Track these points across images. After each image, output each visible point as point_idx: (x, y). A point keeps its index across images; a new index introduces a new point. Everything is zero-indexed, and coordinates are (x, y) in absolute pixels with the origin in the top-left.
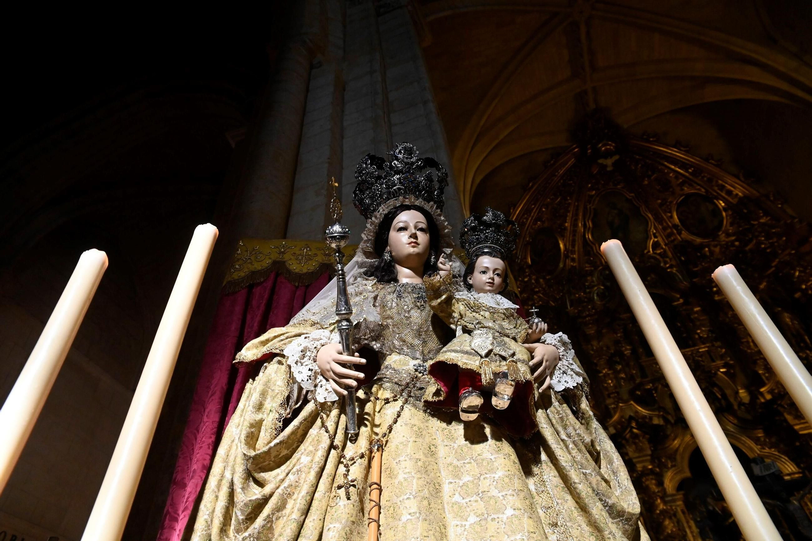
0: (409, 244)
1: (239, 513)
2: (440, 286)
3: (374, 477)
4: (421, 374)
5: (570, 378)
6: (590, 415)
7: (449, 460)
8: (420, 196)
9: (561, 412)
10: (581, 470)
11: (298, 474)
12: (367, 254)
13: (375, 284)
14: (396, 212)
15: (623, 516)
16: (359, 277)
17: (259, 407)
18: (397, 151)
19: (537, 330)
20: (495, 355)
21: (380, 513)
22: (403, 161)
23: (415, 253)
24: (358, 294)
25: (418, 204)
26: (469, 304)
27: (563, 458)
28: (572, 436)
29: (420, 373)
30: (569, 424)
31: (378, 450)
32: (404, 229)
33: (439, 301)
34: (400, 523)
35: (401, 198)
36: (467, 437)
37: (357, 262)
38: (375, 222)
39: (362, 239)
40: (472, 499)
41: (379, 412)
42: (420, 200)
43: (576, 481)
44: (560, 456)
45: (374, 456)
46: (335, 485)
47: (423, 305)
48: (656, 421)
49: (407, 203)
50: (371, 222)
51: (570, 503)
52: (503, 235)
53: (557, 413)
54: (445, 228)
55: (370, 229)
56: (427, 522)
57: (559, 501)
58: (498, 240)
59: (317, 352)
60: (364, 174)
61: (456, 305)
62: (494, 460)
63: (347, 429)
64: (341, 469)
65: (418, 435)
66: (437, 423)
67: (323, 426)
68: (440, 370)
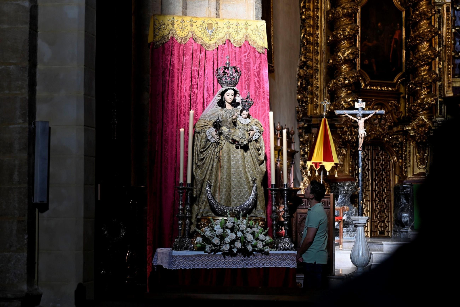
0: (229, 100)
5: (257, 136)
7: (232, 152)
13: (221, 109)
14: (227, 90)
21: (221, 160)
24: (217, 112)
25: (232, 88)
34: (224, 163)
56: (228, 163)
59: (212, 133)
63: (216, 146)
64: (215, 153)
65: (228, 147)
66: (231, 144)
67: (212, 146)
68: (233, 139)
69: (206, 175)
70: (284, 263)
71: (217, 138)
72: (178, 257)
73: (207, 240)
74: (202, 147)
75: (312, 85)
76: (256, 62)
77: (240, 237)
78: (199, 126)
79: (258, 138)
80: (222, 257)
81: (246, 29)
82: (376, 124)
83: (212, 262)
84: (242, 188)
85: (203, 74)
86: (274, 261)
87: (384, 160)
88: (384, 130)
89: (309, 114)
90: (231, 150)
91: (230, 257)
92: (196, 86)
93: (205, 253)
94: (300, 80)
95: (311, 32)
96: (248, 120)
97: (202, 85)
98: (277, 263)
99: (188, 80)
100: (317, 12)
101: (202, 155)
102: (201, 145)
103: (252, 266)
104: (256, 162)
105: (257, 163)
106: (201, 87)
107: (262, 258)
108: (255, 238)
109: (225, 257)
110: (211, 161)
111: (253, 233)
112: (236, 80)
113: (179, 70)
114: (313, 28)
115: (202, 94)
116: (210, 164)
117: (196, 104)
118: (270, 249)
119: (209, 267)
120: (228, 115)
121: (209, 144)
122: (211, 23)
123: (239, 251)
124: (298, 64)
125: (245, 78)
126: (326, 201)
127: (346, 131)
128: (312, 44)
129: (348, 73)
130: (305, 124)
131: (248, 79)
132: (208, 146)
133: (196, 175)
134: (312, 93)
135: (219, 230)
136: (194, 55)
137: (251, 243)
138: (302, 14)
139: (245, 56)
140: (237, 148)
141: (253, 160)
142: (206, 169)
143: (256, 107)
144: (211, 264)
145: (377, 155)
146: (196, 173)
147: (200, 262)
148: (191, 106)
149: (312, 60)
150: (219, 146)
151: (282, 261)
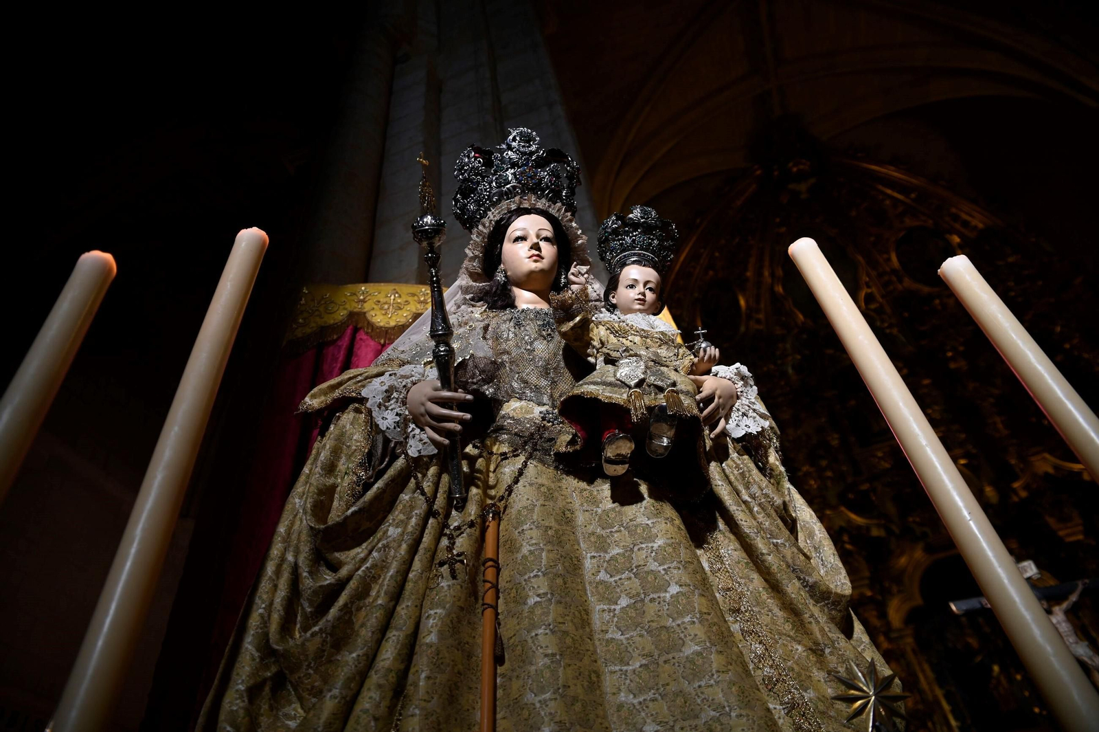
0: (529, 258)
1: (306, 604)
2: (572, 304)
3: (489, 552)
4: (551, 424)
5: (753, 421)
6: (781, 471)
7: (591, 528)
8: (544, 197)
9: (742, 466)
10: (771, 541)
11: (385, 551)
12: (474, 276)
13: (485, 311)
14: (510, 218)
15: (828, 598)
16: (464, 304)
17: (330, 468)
18: (511, 137)
19: (706, 358)
20: (649, 386)
21: (498, 598)
22: (518, 150)
23: (537, 269)
24: (462, 325)
25: (541, 207)
26: (613, 328)
27: (745, 523)
28: (758, 497)
29: (549, 422)
30: (752, 481)
31: (493, 518)
32: (523, 238)
33: (571, 324)
34: (526, 608)
35: (517, 198)
36: (615, 499)
37: (461, 287)
38: (482, 232)
39: (466, 255)
40: (623, 576)
41: (494, 471)
42: (544, 200)
43: (764, 551)
44: (742, 520)
45: (488, 526)
46: (437, 561)
47: (550, 334)
48: (875, 532)
49: (526, 205)
50: (478, 233)
51: (757, 581)
52: (657, 238)
53: (736, 468)
54: (578, 237)
55: (477, 242)
56: (563, 605)
57: (743, 581)
58: (650, 244)
59: (407, 393)
60: (466, 171)
61: (595, 331)
62: (651, 525)
65: (549, 498)
66: (571, 481)
67: (418, 489)
104: (810, 601)
105: (816, 611)
110: (396, 598)
116: (385, 625)
132: (379, 485)
141: (776, 589)
150: (474, 492)
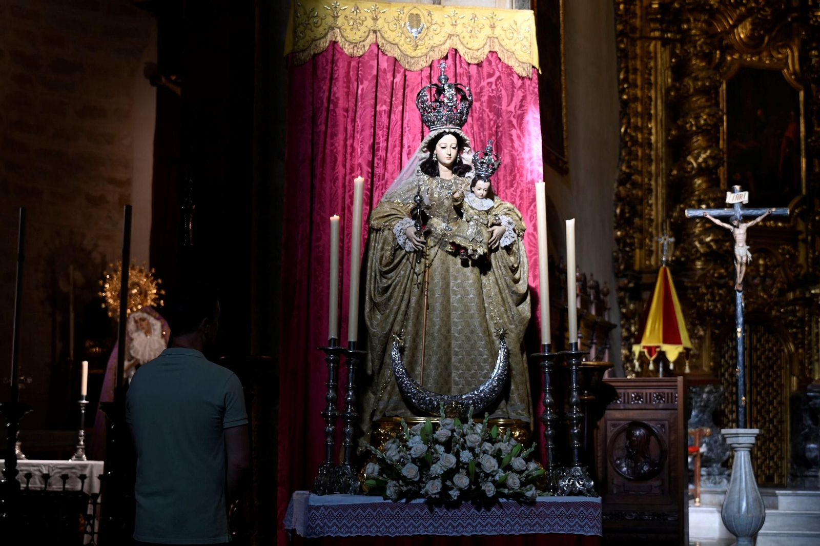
0: (446, 157)
5: (509, 240)
7: (454, 273)
13: (428, 179)
14: (442, 135)
20: (475, 240)
25: (452, 130)
26: (470, 206)
29: (446, 231)
32: (445, 148)
49: (448, 131)
51: (497, 289)
57: (493, 288)
59: (406, 230)
62: (470, 276)
63: (416, 260)
64: (415, 276)
65: (443, 263)
66: (450, 257)
67: (408, 259)
68: (453, 244)
69: (392, 325)
70: (572, 524)
71: (418, 239)
72: (322, 508)
73: (390, 470)
74: (384, 262)
75: (641, 217)
76: (513, 95)
77: (467, 464)
78: (377, 216)
79: (512, 244)
80: (426, 510)
81: (493, 27)
82: (757, 285)
83: (402, 521)
84: (476, 353)
85: (399, 118)
86: (547, 519)
87: (771, 350)
88: (770, 296)
89: (637, 267)
90: (451, 270)
91: (445, 510)
92: (383, 145)
93: (387, 501)
94: (620, 204)
95: (640, 124)
96: (488, 203)
97: (398, 143)
98: (555, 524)
99: (368, 132)
100: (649, 91)
101: (384, 281)
102: (382, 257)
103: (496, 531)
104: (509, 297)
105: (510, 300)
106: (395, 146)
107: (518, 512)
108: (502, 467)
109: (431, 510)
110: (404, 292)
111: (497, 455)
112: (461, 113)
113: (347, 111)
114: (642, 118)
115: (396, 162)
116: (402, 300)
117: (384, 182)
118: (539, 492)
119: (394, 533)
120: (445, 192)
121: (401, 256)
122: (417, 14)
123: (465, 494)
124: (616, 177)
125: (490, 129)
126: (668, 394)
127: (704, 294)
128: (641, 146)
129: (705, 192)
130: (629, 282)
131: (497, 132)
132: (398, 259)
133: (372, 324)
134: (641, 230)
135: (417, 446)
136: (380, 81)
137: (493, 476)
138: (622, 91)
139: (490, 84)
140: (465, 264)
141: (501, 293)
142: (394, 312)
143: (515, 191)
144: (400, 526)
145: (759, 340)
146: (371, 319)
147: (374, 520)
148: (374, 188)
149: (640, 173)
150: (423, 260)
151: (567, 520)
